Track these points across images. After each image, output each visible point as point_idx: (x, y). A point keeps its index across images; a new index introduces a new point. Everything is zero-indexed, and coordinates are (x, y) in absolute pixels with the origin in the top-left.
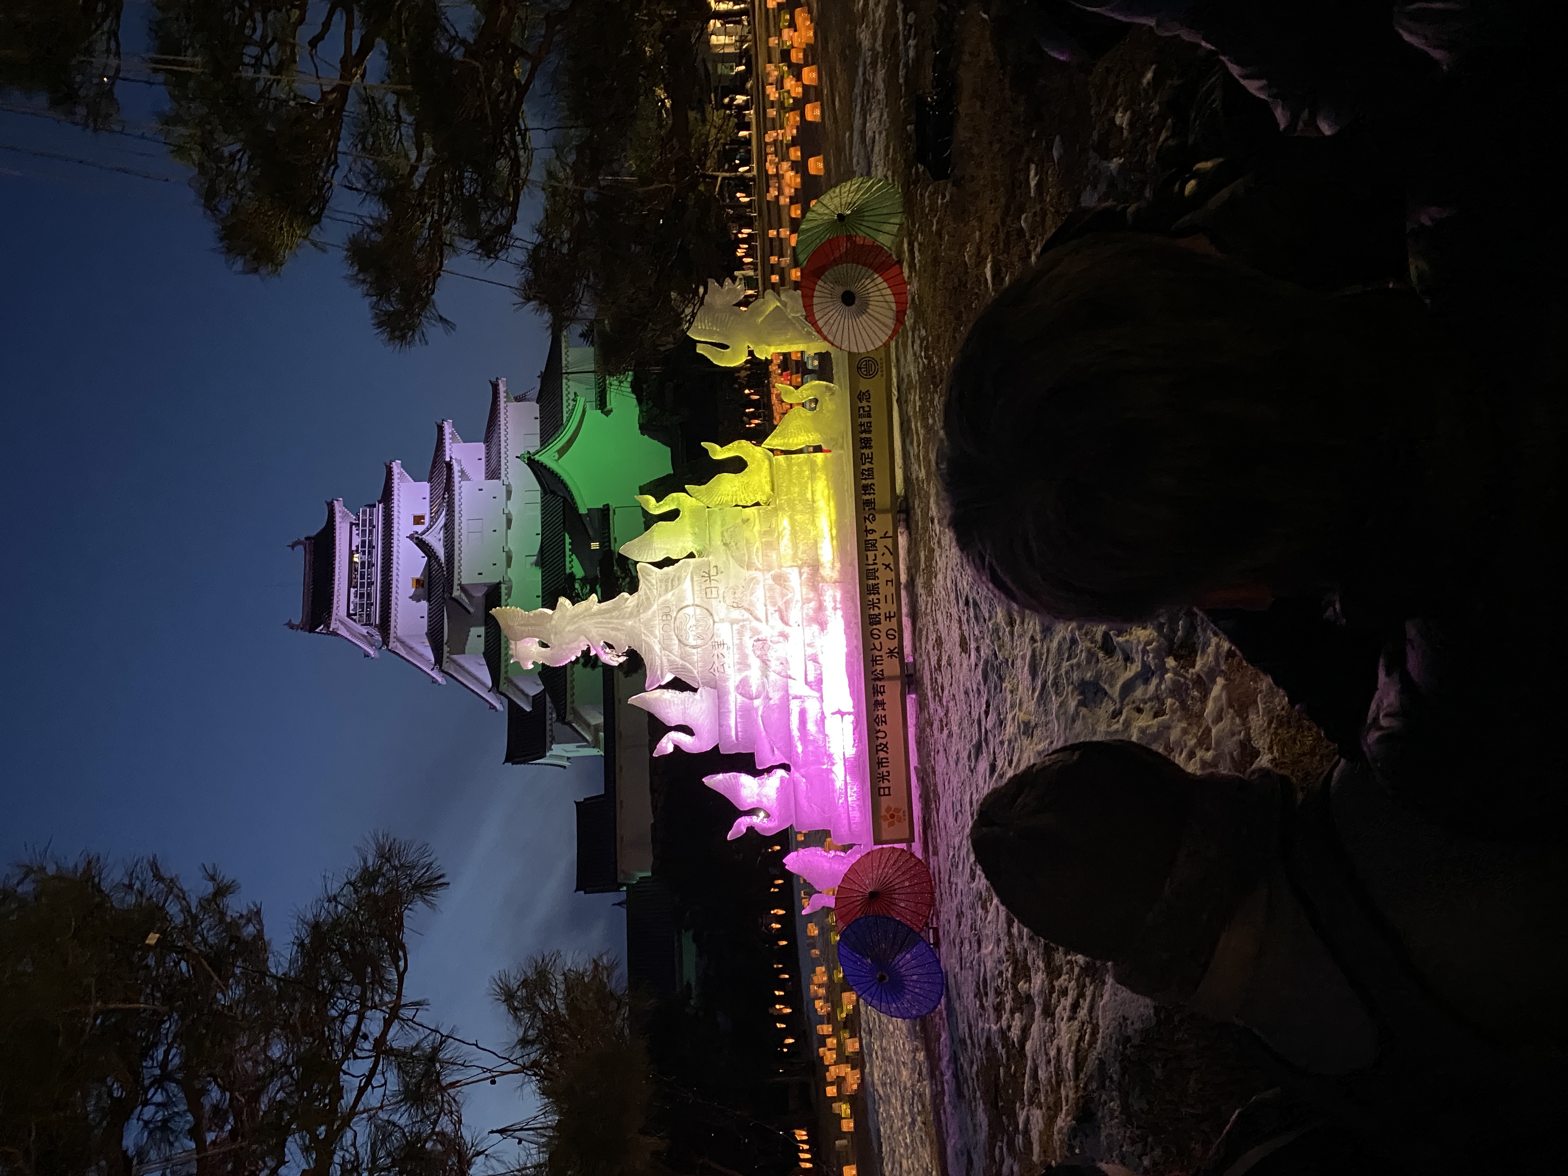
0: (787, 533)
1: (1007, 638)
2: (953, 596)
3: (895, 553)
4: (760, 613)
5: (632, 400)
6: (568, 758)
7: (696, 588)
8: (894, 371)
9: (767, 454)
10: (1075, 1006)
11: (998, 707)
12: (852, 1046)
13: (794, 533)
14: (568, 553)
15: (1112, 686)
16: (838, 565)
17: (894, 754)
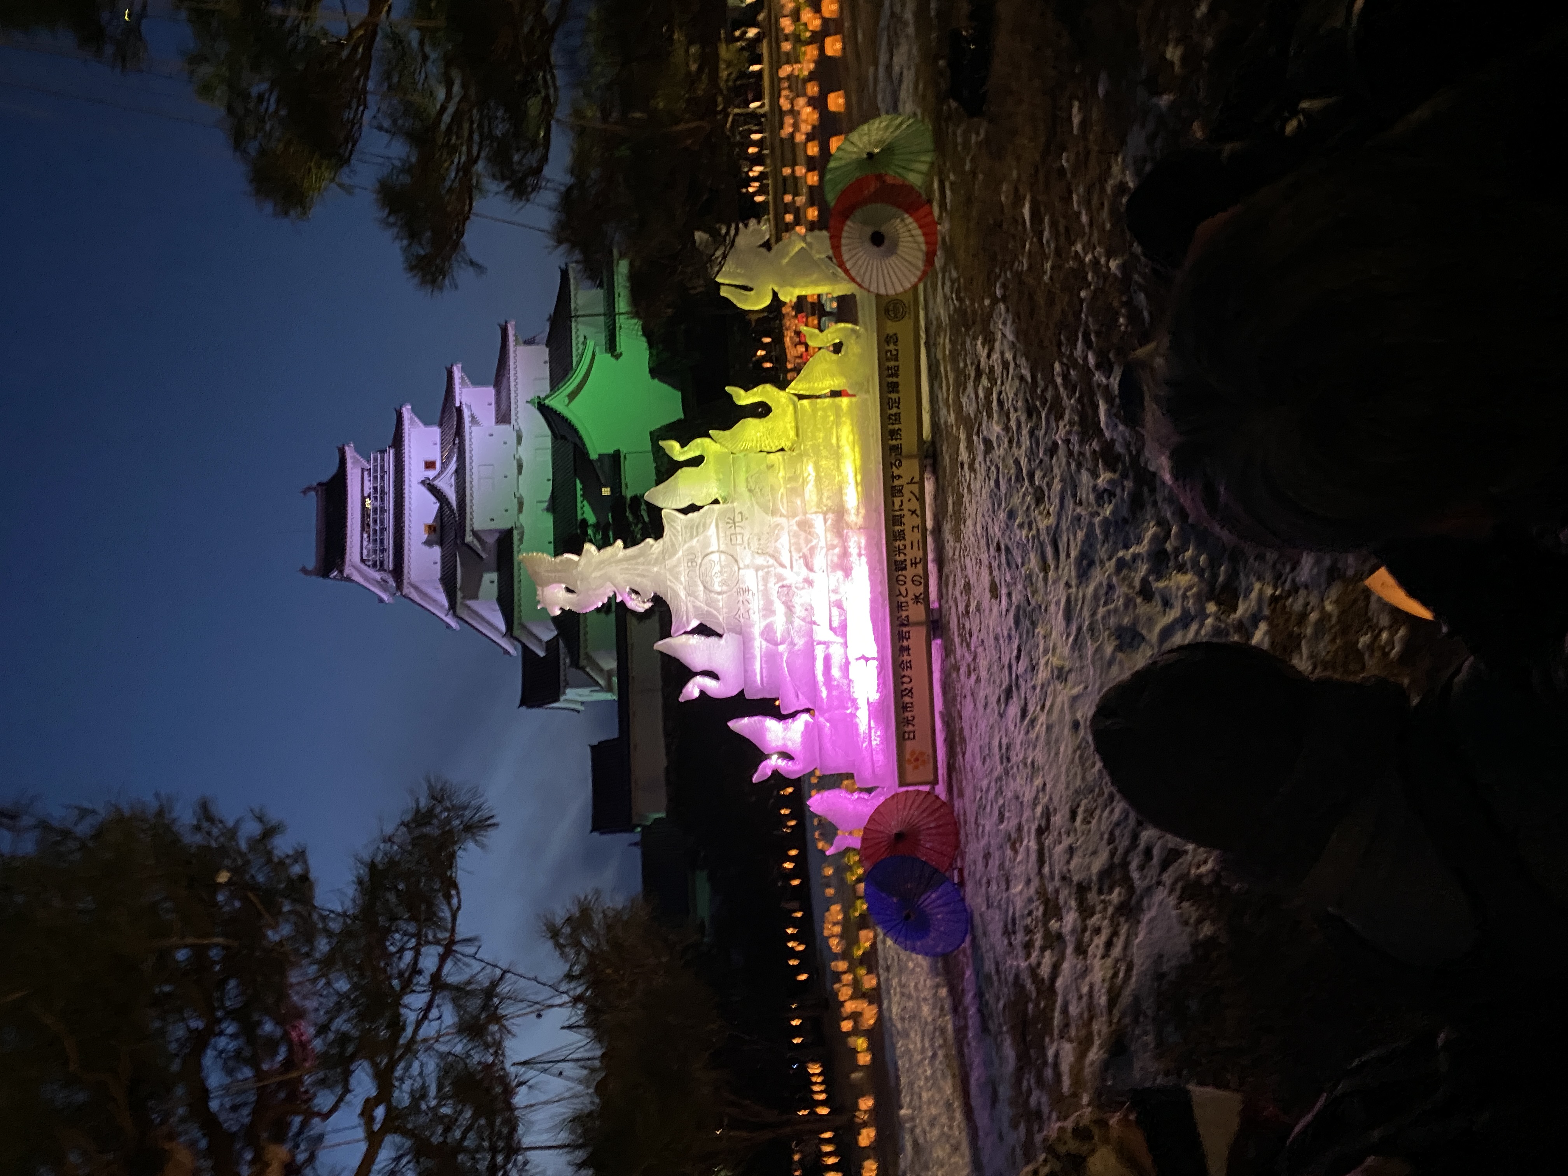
0: (812, 478)
1: (1040, 584)
2: (983, 542)
3: (921, 499)
4: (785, 559)
5: (643, 343)
6: (582, 703)
7: (722, 535)
8: (922, 314)
9: (791, 399)
10: (1109, 944)
11: (1030, 653)
12: (869, 982)
13: (818, 479)
14: (579, 499)
15: (1150, 631)
16: (862, 511)
17: (919, 699)
